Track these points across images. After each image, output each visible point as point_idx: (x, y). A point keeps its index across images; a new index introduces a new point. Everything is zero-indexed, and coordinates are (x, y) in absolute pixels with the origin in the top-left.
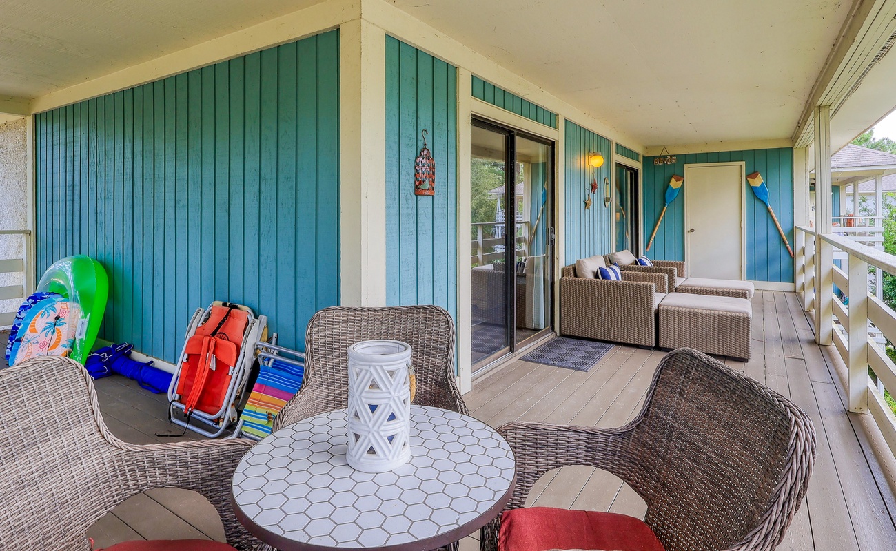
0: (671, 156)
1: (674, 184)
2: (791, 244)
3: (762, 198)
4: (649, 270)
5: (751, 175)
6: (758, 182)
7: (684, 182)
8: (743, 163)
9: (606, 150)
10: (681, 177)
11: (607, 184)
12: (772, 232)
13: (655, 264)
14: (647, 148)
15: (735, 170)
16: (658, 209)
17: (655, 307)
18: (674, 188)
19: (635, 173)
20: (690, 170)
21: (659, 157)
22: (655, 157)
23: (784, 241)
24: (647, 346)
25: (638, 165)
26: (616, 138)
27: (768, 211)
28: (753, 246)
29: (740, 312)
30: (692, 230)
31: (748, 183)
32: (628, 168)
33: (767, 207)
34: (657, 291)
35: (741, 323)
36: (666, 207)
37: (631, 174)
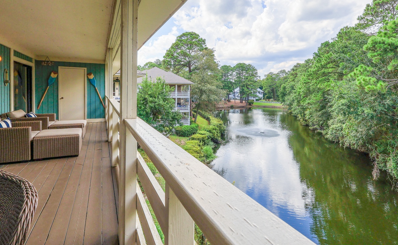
0: (51, 62)
1: (53, 75)
2: (104, 103)
3: (93, 84)
4: (34, 119)
5: (89, 74)
6: (92, 77)
7: (58, 75)
8: (86, 69)
9: (6, 53)
10: (56, 72)
11: (6, 72)
12: (97, 98)
13: (38, 116)
14: (37, 56)
15: (82, 71)
16: (44, 87)
17: (30, 139)
18: (53, 77)
19: (29, 68)
20: (61, 70)
21: (44, 61)
22: (42, 61)
23: (101, 102)
24: (26, 161)
25: (32, 64)
26: (13, 47)
27: (96, 90)
28: (90, 104)
29: (75, 135)
30: (62, 98)
31: (87, 77)
32: (25, 65)
33: (95, 87)
34: (32, 130)
35: (75, 140)
36: (48, 87)
37: (27, 68)
